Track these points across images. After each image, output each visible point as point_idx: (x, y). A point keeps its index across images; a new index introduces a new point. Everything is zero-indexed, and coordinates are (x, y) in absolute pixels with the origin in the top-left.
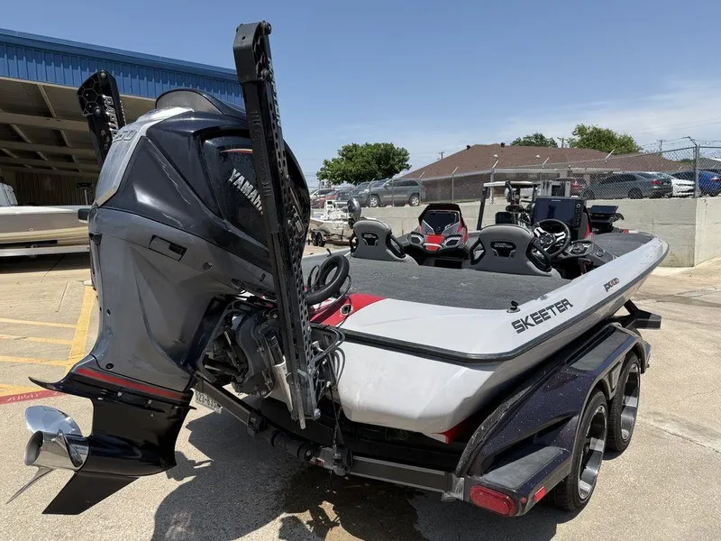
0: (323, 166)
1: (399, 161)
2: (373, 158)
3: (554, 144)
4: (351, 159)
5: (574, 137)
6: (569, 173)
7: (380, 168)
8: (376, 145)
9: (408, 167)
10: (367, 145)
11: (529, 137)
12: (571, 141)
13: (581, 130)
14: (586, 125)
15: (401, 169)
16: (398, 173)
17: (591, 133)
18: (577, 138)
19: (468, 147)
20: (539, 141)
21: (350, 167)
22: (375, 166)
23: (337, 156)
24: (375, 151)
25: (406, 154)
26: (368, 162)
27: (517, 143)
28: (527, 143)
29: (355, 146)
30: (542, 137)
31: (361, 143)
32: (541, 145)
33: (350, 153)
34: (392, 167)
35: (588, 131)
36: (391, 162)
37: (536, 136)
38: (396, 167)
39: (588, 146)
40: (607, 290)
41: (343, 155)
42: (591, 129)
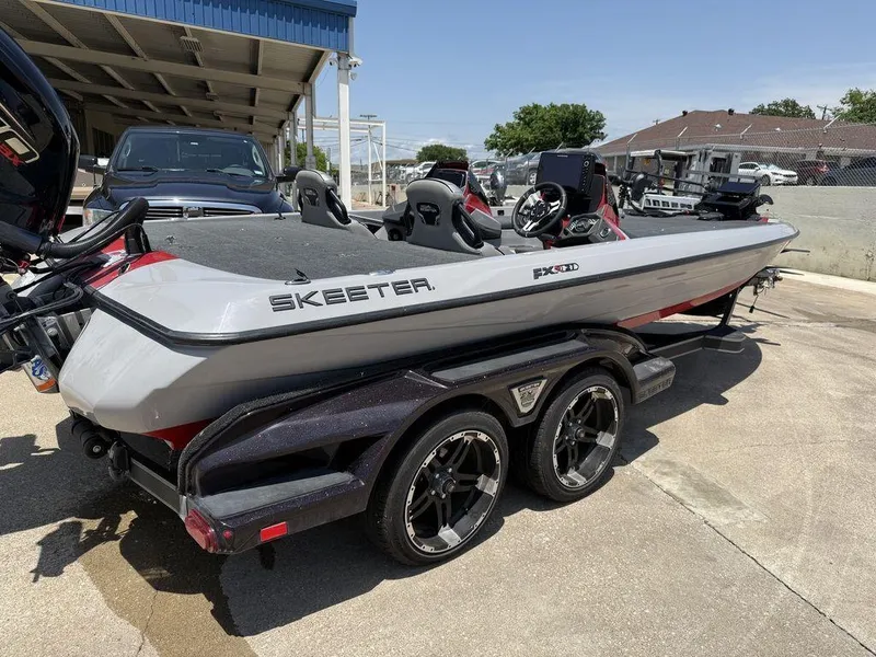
0: (494, 132)
1: (591, 129)
2: (558, 123)
3: (810, 113)
4: (528, 124)
5: (842, 106)
6: (820, 154)
7: (564, 136)
8: (564, 106)
9: (602, 137)
10: (553, 106)
11: (776, 104)
12: (836, 112)
13: (854, 97)
14: (863, 90)
15: (593, 138)
16: (589, 144)
17: (869, 101)
18: (847, 108)
19: (685, 113)
20: (791, 110)
21: (528, 135)
22: (558, 134)
23: (512, 120)
24: (560, 114)
25: (601, 119)
26: (550, 129)
27: (759, 111)
28: (772, 112)
29: (536, 107)
30: (794, 105)
31: (544, 104)
32: (793, 115)
33: (528, 116)
34: (581, 136)
35: (864, 99)
36: (581, 129)
37: (786, 103)
38: (587, 137)
39: (861, 119)
40: (536, 276)
41: (520, 119)
42: (869, 96)
